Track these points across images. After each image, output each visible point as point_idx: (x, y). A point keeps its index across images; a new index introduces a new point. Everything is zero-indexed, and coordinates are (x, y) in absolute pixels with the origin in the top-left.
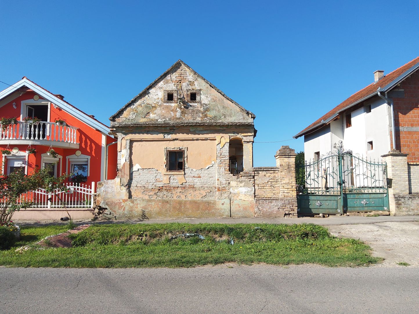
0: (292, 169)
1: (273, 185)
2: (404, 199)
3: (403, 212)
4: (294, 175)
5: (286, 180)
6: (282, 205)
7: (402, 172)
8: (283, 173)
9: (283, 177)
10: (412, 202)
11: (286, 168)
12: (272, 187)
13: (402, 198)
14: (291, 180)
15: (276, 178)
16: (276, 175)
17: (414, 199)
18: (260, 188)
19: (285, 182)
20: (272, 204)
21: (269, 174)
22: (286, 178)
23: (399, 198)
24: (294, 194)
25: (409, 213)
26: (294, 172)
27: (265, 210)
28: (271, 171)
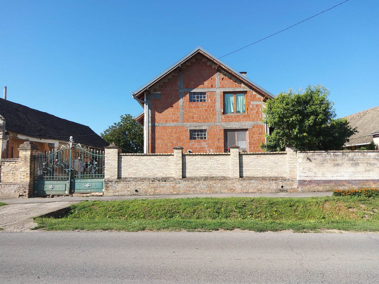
0: (28, 160)
1: (14, 173)
2: (112, 183)
3: (109, 193)
4: (29, 164)
5: (23, 169)
6: (18, 188)
7: (113, 161)
8: (21, 163)
9: (21, 166)
10: (117, 185)
11: (24, 159)
12: (14, 175)
13: (110, 182)
14: (27, 169)
15: (17, 167)
16: (17, 165)
17: (119, 182)
18: (4, 175)
19: (22, 171)
20: (11, 188)
21: (12, 164)
22: (23, 167)
23: (108, 182)
24: (28, 180)
25: (115, 194)
26: (29, 162)
27: (5, 192)
28: (13, 161)
